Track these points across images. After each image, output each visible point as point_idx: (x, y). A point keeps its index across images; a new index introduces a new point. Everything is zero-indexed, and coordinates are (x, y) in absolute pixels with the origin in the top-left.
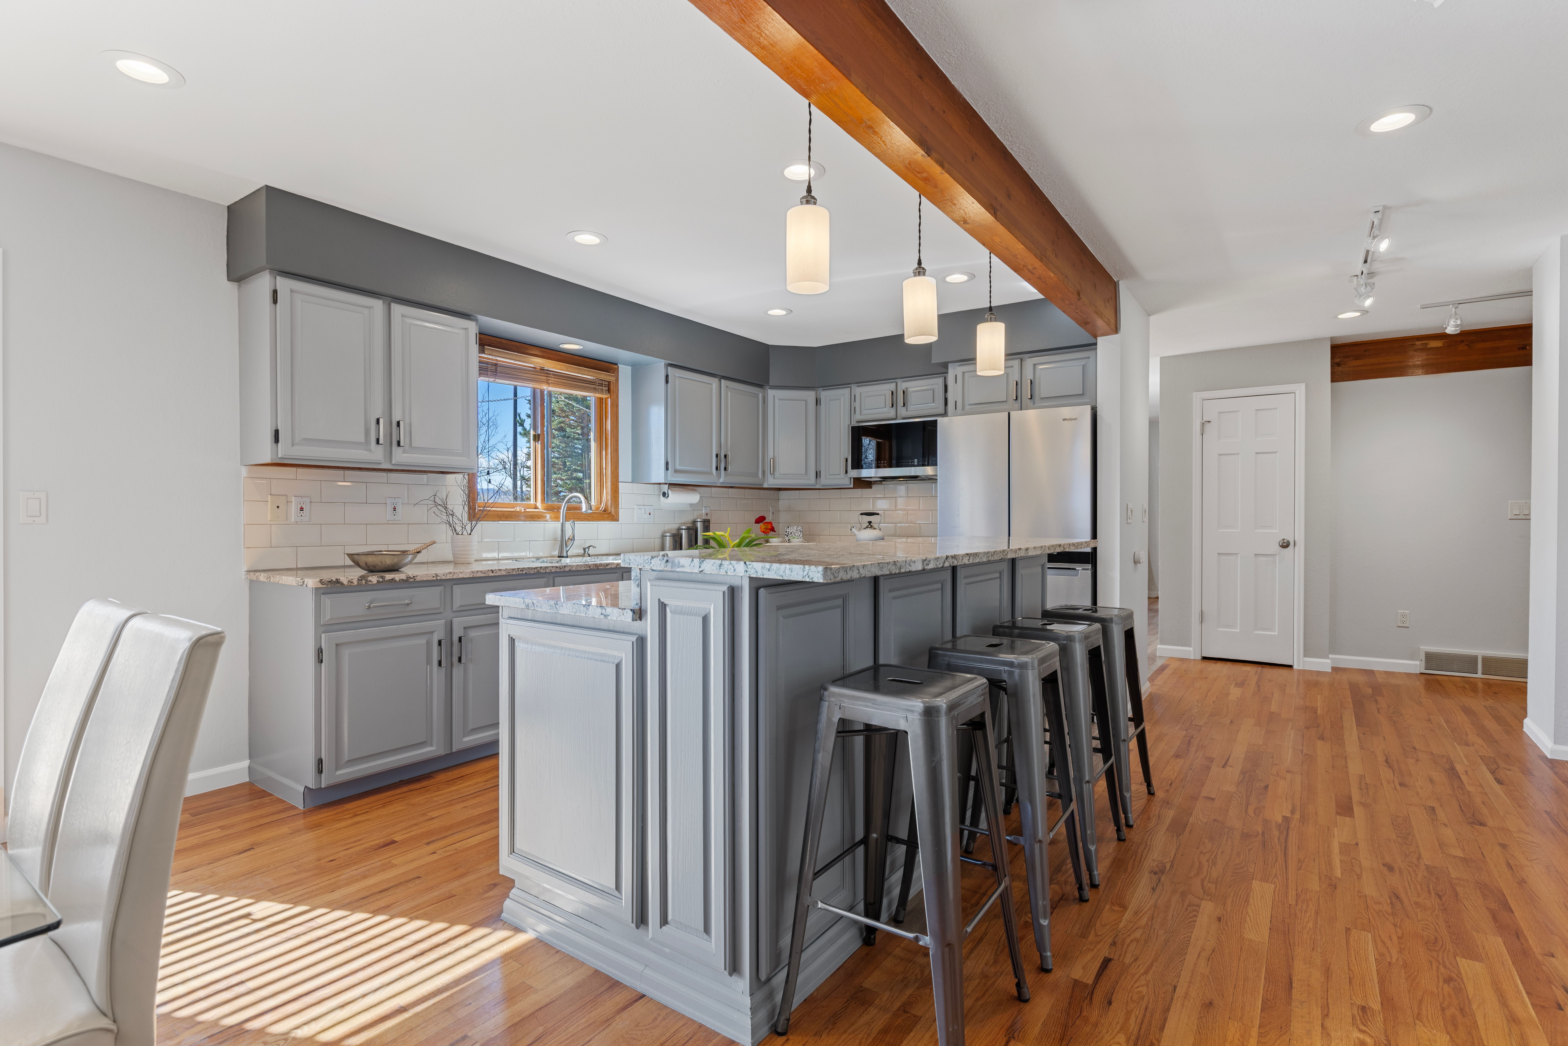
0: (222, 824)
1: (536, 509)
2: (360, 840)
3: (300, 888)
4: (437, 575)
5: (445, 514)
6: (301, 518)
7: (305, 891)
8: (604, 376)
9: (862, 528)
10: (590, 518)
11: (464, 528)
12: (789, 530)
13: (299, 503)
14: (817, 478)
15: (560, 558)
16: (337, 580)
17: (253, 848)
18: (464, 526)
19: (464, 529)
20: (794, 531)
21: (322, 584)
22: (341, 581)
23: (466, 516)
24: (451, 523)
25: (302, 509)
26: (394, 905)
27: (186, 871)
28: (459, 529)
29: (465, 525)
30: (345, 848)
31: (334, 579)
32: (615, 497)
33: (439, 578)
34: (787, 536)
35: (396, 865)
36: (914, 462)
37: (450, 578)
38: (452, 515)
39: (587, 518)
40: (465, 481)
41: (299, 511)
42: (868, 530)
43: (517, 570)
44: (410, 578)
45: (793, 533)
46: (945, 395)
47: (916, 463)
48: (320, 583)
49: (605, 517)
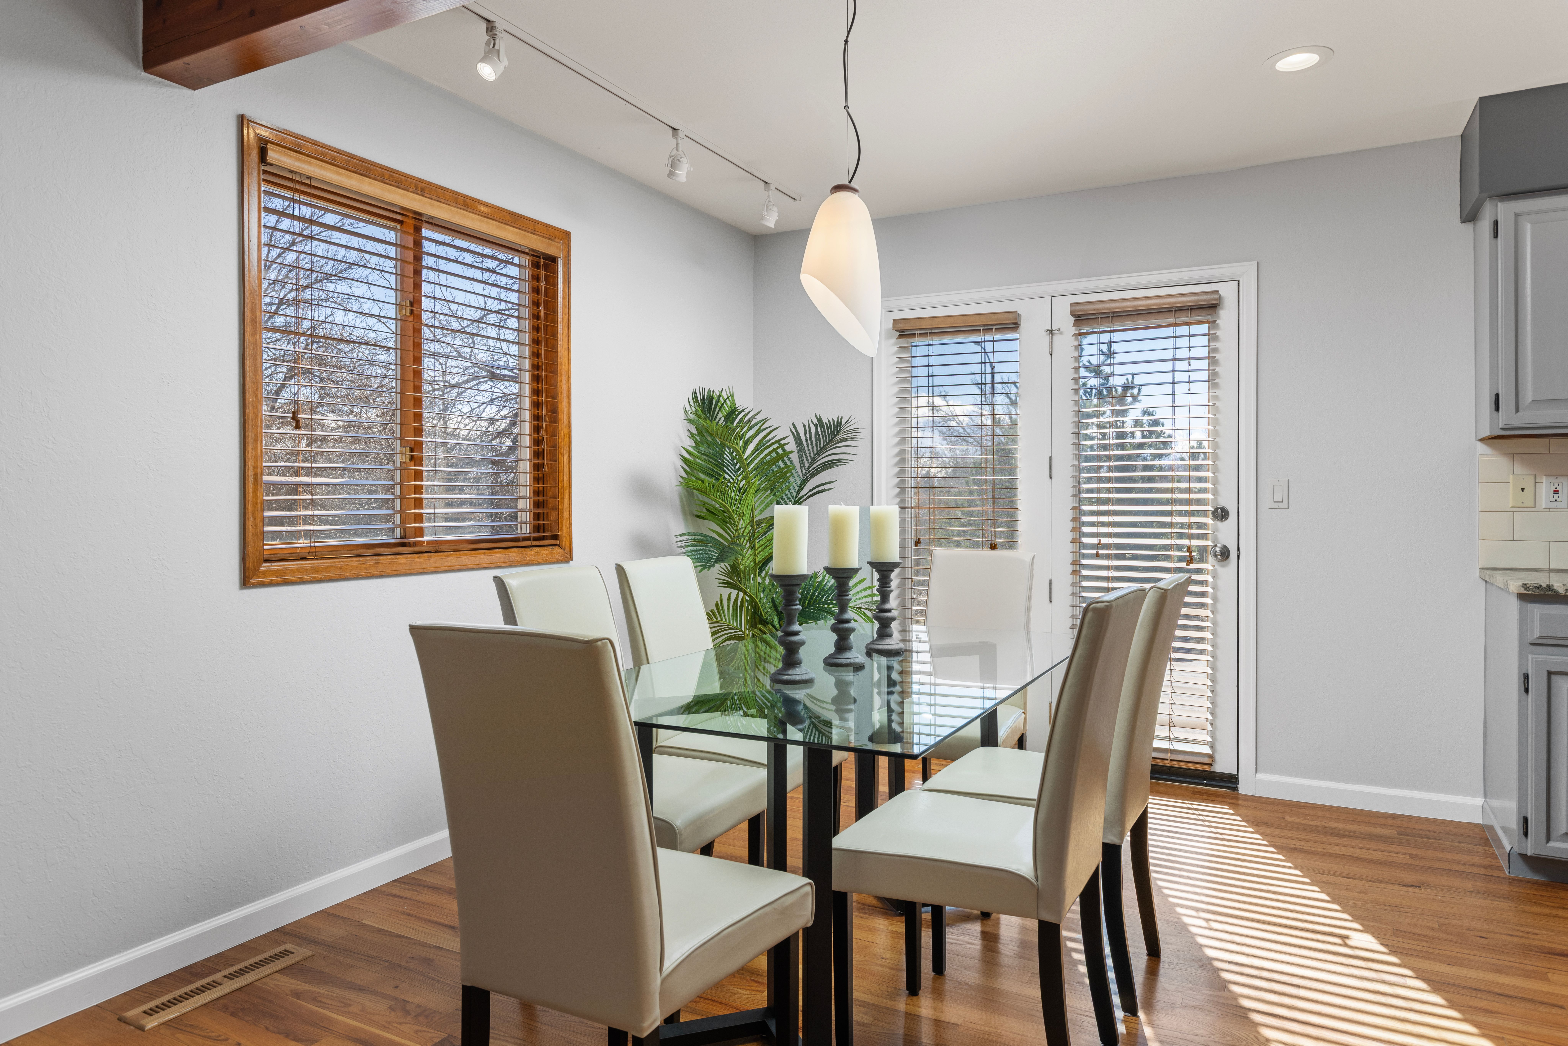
0: (1415, 853)
2: (1536, 934)
3: (1424, 944)
6: (1556, 503)
7: (1425, 949)
13: (1552, 484)
16: (1548, 586)
17: (1420, 887)
21: (1526, 589)
22: (1555, 588)
25: (1556, 492)
26: (1499, 1015)
27: (1347, 878)
30: (1510, 933)
31: (1544, 585)
35: (1549, 980)
41: (1552, 495)
48: (1522, 588)
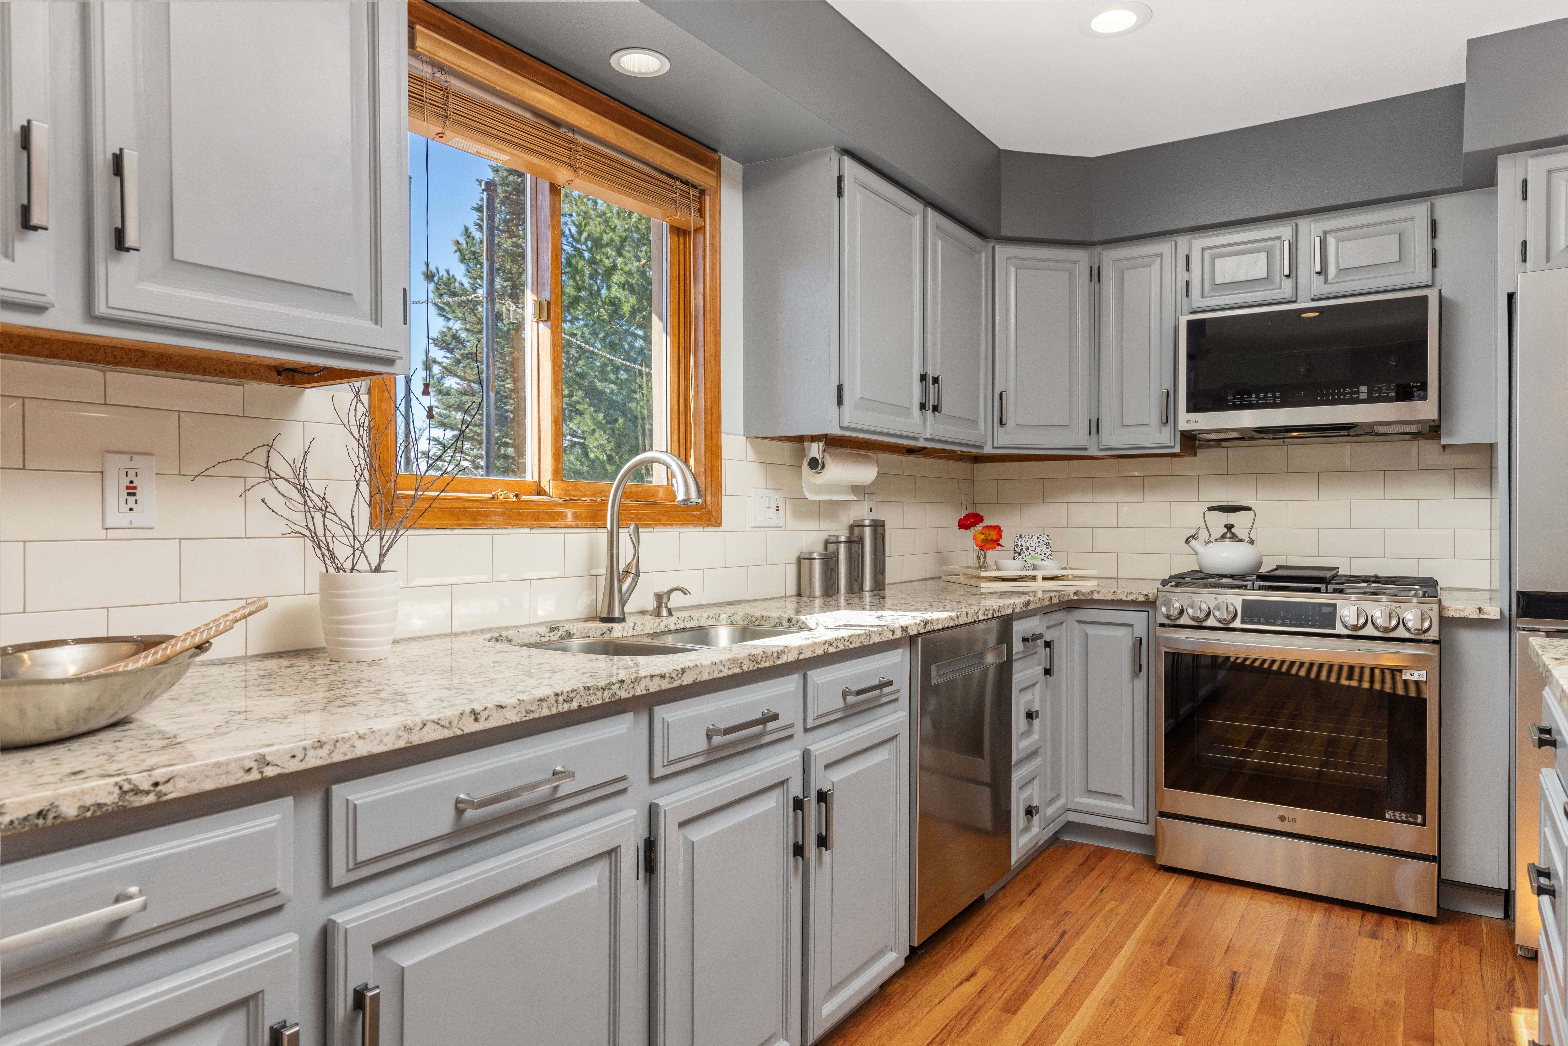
1: (538, 494)
4: (263, 761)
5: (302, 508)
8: (692, 171)
9: (1212, 539)
10: (664, 518)
11: (358, 548)
12: (1023, 542)
14: (1090, 434)
15: (610, 625)
18: (357, 545)
19: (358, 553)
20: (1033, 544)
23: (364, 513)
24: (320, 532)
28: (342, 552)
29: (362, 539)
32: (712, 468)
33: (270, 772)
34: (1020, 554)
36: (1358, 392)
37: (320, 763)
38: (324, 511)
39: (657, 517)
40: (361, 410)
42: (1228, 543)
43: (552, 699)
44: (137, 791)
45: (1031, 548)
46: (1433, 244)
47: (1363, 396)
49: (695, 516)
